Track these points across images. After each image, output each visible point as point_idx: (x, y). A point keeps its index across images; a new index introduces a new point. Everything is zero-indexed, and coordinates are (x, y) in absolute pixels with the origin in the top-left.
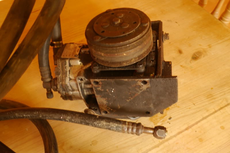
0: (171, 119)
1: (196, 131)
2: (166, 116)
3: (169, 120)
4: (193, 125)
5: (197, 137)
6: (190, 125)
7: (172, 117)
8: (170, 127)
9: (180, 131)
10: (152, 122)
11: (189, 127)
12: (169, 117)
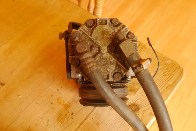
0: (73, 114)
1: (93, 118)
2: (69, 113)
3: (71, 116)
4: (90, 114)
5: (95, 123)
6: (87, 115)
7: (73, 112)
8: (74, 121)
9: (81, 122)
10: (60, 121)
11: (87, 116)
12: (71, 113)
